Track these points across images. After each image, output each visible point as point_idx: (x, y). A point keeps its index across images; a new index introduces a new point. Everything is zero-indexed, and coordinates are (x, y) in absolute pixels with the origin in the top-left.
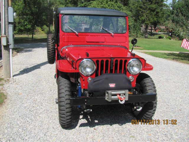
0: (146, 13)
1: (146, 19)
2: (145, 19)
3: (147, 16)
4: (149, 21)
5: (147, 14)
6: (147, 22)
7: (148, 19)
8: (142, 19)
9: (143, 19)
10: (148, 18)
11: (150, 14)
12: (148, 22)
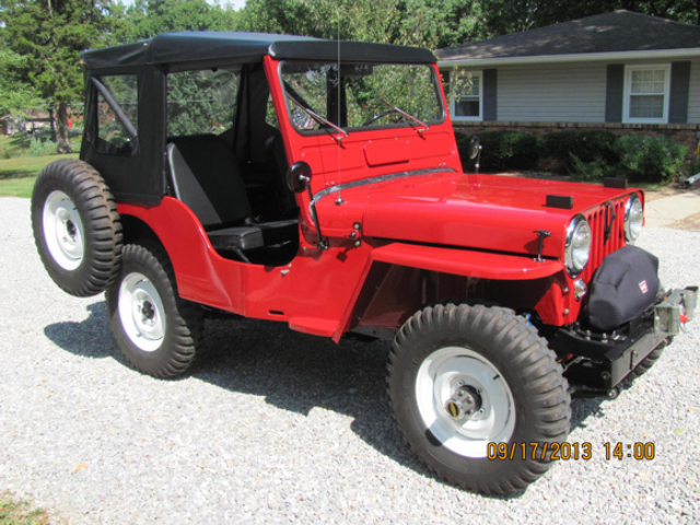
0: (54, 58)
1: (60, 80)
2: (53, 82)
3: (58, 68)
4: (72, 86)
5: (58, 59)
6: (63, 94)
7: (64, 80)
8: (45, 83)
9: (49, 81)
10: (65, 74)
11: (72, 59)
12: (68, 92)
